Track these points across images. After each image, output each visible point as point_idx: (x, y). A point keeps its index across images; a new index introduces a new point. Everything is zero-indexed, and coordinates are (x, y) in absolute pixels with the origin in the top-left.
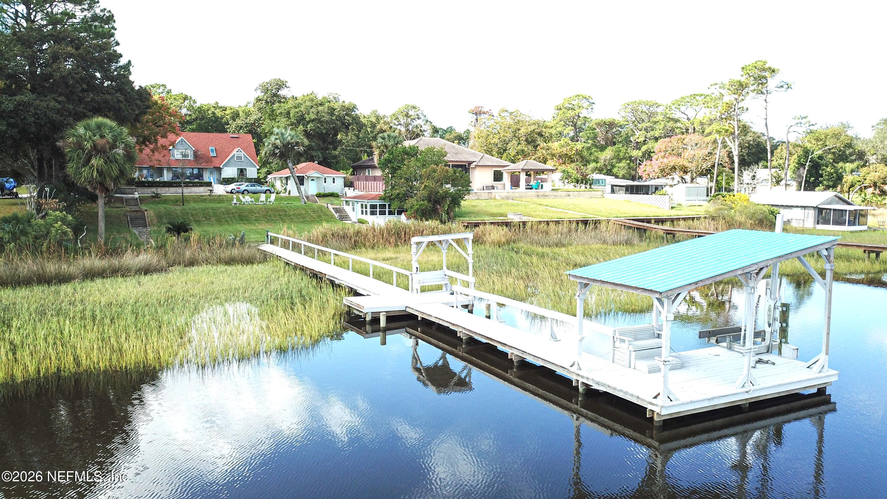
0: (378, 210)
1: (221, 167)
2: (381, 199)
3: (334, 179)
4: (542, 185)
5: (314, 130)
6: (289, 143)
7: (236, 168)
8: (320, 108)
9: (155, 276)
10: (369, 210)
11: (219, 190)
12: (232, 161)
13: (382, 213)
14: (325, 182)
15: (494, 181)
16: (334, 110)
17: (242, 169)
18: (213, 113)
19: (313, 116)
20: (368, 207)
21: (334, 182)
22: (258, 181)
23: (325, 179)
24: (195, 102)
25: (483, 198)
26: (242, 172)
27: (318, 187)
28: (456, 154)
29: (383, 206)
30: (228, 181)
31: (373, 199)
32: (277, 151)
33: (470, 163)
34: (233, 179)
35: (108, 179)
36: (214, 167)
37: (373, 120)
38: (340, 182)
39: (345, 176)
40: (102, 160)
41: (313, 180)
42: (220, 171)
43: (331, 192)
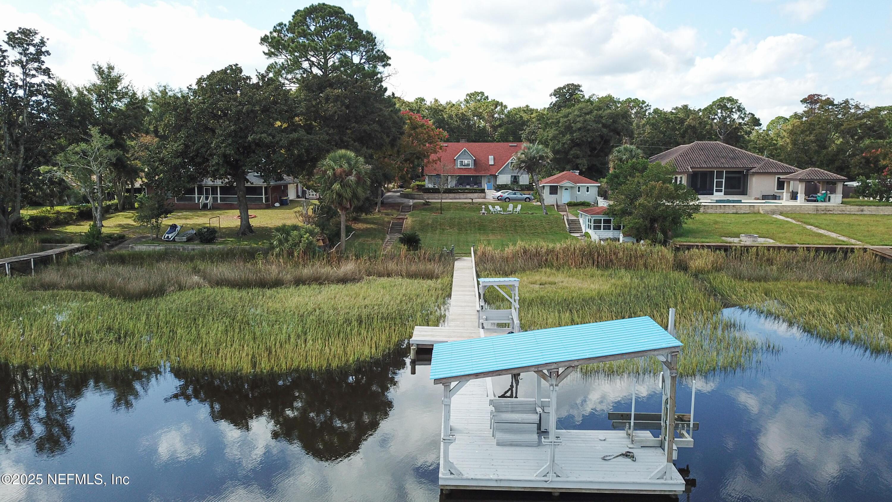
0: (602, 225)
1: (497, 174)
2: (605, 214)
3: (588, 188)
4: (829, 197)
5: (579, 139)
6: (534, 157)
7: (510, 175)
8: (588, 117)
9: (349, 285)
10: (592, 224)
11: (492, 195)
12: (506, 169)
13: (607, 228)
14: (579, 191)
15: (777, 189)
16: (602, 117)
17: (515, 176)
18: (521, 117)
19: (579, 125)
20: (592, 221)
21: (588, 191)
22: (529, 188)
23: (579, 188)
24: (506, 107)
25: (743, 212)
26: (515, 179)
27: (571, 197)
28: (733, 159)
29: (607, 221)
30: (499, 188)
31: (598, 213)
32: (523, 165)
33: (748, 169)
34: (506, 185)
35: (344, 200)
36: (490, 175)
37: (681, 115)
38: (594, 191)
39: (599, 185)
40: (339, 185)
41: (566, 189)
42: (496, 178)
43: (582, 201)
